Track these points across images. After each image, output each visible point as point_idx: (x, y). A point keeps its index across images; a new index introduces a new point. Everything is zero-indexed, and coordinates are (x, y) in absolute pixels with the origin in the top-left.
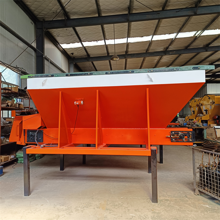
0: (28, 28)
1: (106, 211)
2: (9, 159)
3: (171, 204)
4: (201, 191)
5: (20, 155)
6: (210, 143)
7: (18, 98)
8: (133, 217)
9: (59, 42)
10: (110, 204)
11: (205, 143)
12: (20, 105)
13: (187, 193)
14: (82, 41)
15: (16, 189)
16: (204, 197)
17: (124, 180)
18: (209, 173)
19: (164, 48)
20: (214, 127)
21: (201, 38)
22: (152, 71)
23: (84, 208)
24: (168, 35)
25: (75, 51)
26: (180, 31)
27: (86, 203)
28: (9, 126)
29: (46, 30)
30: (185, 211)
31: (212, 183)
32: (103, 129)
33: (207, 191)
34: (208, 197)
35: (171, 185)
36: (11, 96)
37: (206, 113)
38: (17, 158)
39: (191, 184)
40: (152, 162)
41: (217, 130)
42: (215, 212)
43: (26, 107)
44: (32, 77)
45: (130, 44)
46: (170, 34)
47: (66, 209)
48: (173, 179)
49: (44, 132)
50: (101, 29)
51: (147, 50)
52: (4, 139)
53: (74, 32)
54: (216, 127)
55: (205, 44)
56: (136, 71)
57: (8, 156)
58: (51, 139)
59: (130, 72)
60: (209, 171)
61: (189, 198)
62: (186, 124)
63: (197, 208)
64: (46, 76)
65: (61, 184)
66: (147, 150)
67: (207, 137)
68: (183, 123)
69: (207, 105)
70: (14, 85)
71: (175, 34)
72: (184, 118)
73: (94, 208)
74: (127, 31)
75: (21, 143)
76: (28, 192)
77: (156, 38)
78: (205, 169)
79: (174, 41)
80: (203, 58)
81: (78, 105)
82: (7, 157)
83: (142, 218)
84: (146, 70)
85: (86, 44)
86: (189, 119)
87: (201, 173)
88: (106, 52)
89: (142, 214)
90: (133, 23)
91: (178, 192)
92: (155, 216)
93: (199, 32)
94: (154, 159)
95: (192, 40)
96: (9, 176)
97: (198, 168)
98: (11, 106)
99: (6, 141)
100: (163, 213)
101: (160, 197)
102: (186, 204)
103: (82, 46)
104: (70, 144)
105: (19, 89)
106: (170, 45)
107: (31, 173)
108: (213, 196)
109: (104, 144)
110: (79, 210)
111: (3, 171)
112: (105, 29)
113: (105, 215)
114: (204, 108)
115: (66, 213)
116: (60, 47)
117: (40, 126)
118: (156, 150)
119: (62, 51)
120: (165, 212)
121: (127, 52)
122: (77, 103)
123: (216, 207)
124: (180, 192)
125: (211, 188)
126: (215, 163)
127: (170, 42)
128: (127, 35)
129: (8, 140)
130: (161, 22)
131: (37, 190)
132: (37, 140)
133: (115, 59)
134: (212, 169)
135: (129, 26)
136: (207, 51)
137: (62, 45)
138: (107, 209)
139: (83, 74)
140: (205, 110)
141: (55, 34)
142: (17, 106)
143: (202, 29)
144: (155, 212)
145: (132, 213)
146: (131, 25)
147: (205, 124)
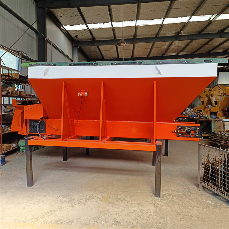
0: (29, 7)
1: (109, 204)
2: (12, 148)
3: (174, 199)
4: (205, 186)
5: (22, 144)
6: (217, 136)
7: (19, 85)
8: (135, 211)
9: (62, 23)
10: (113, 197)
11: (212, 136)
12: (22, 93)
13: (191, 187)
14: (87, 22)
15: (18, 179)
16: (207, 192)
17: (127, 173)
18: (214, 170)
19: (176, 32)
20: (223, 120)
21: (215, 22)
22: (161, 62)
23: (86, 200)
24: (181, 18)
25: (79, 33)
26: (194, 13)
27: (89, 196)
28: (10, 114)
29: (48, 9)
30: (188, 206)
31: (216, 179)
32: (107, 121)
33: (210, 187)
34: (211, 193)
35: (174, 179)
36: (12, 83)
37: (216, 105)
38: (19, 147)
39: (195, 179)
40: (156, 158)
41: (225, 123)
42: (218, 208)
43: (28, 94)
44: (33, 66)
45: (138, 27)
46: (183, 17)
47: (69, 201)
48: (177, 173)
49: (46, 122)
50: (107, 9)
51: (157, 34)
52: (5, 127)
53: (78, 13)
54: (225, 120)
55: (220, 29)
56: (144, 62)
57: (10, 144)
58: (54, 130)
59: (138, 63)
60: (214, 168)
61: (192, 193)
62: (194, 115)
63: (199, 204)
64: (48, 65)
65: (64, 175)
66: (152, 145)
67: (214, 131)
68: (191, 114)
69: (217, 96)
70: (14, 70)
71: (188, 18)
72: (192, 108)
73: (97, 201)
74: (136, 13)
75: (23, 133)
76: (30, 182)
77: (168, 21)
78: (210, 165)
79: (187, 25)
80: (216, 45)
81: (82, 97)
82: (9, 146)
83: (144, 212)
84: (154, 62)
85: (91, 26)
86: (198, 111)
87: (205, 169)
88: (113, 35)
89: (144, 208)
90: (142, 4)
91: (181, 186)
92: (157, 211)
93: (215, 16)
94: (159, 154)
95: (206, 25)
96: (12, 165)
97: (203, 164)
98: (12, 94)
99: (7, 130)
100: (165, 208)
101: (163, 191)
102: (189, 199)
103: (87, 28)
104: (73, 135)
105: (20, 76)
106: (182, 29)
107: (34, 163)
108: (216, 192)
109: (108, 137)
110: (81, 202)
111: (6, 160)
112: (112, 11)
113: (107, 208)
114: (213, 99)
115: (69, 205)
116: (63, 29)
117: (42, 116)
118: (161, 146)
119: (66, 33)
120: (167, 207)
121: (135, 36)
122: (81, 95)
123: (219, 203)
124: (183, 187)
125: (214, 184)
126: (221, 159)
127: (182, 26)
128: (136, 17)
129: (9, 129)
130: (174, 3)
131: (40, 180)
132: (39, 130)
133: (122, 44)
134: (217, 165)
135: (139, 8)
136: (221, 37)
137: (65, 27)
138: (110, 203)
139: (87, 64)
140: (215, 102)
141: (58, 15)
142: (19, 94)
143: (217, 13)
144: (157, 207)
145: (134, 207)
146: (140, 7)
147: (213, 116)
